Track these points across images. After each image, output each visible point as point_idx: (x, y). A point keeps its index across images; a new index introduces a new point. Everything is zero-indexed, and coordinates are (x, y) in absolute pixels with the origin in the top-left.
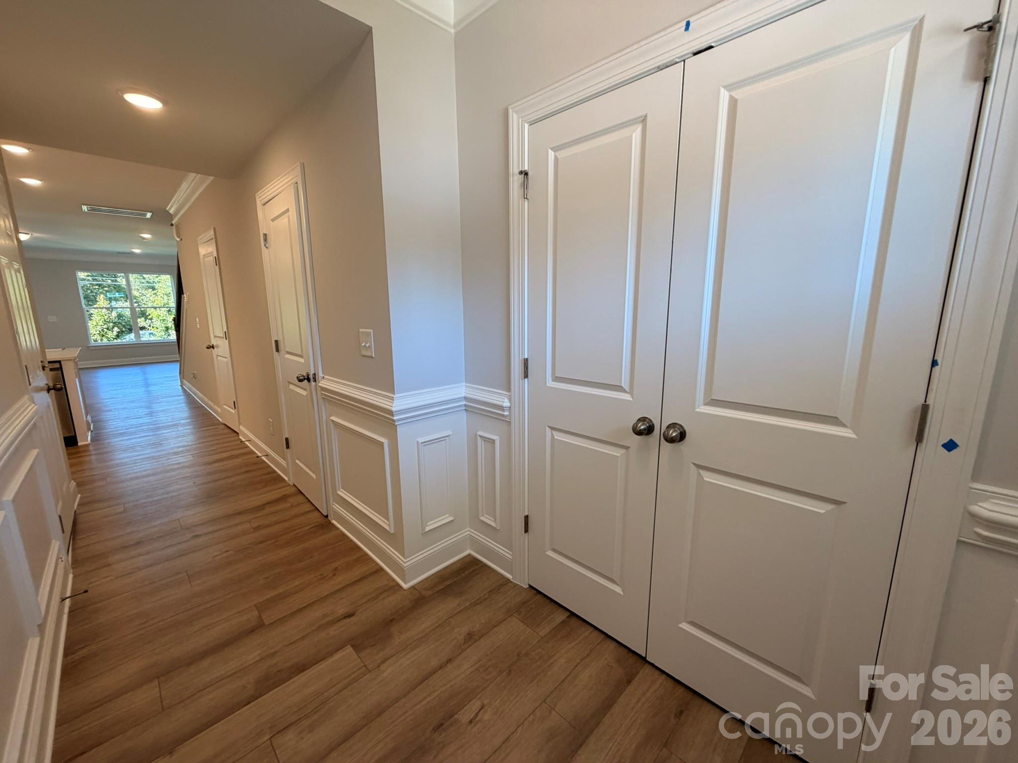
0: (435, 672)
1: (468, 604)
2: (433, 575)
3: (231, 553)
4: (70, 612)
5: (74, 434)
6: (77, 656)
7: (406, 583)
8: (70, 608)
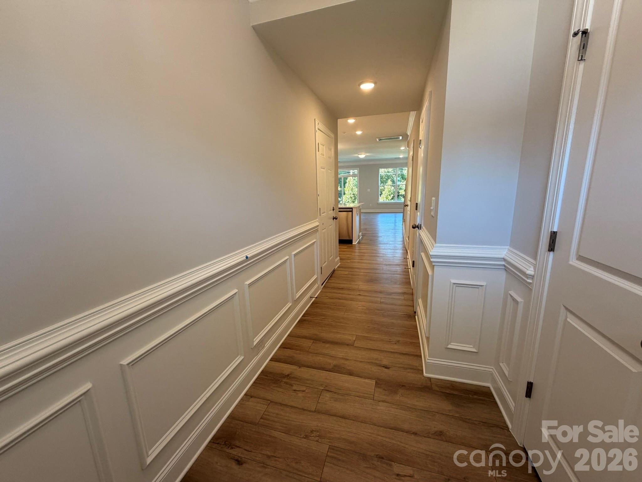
0: (403, 431)
1: (457, 415)
2: (448, 381)
3: (365, 308)
4: (312, 303)
5: (352, 239)
6: (306, 318)
7: (426, 373)
8: (313, 301)
